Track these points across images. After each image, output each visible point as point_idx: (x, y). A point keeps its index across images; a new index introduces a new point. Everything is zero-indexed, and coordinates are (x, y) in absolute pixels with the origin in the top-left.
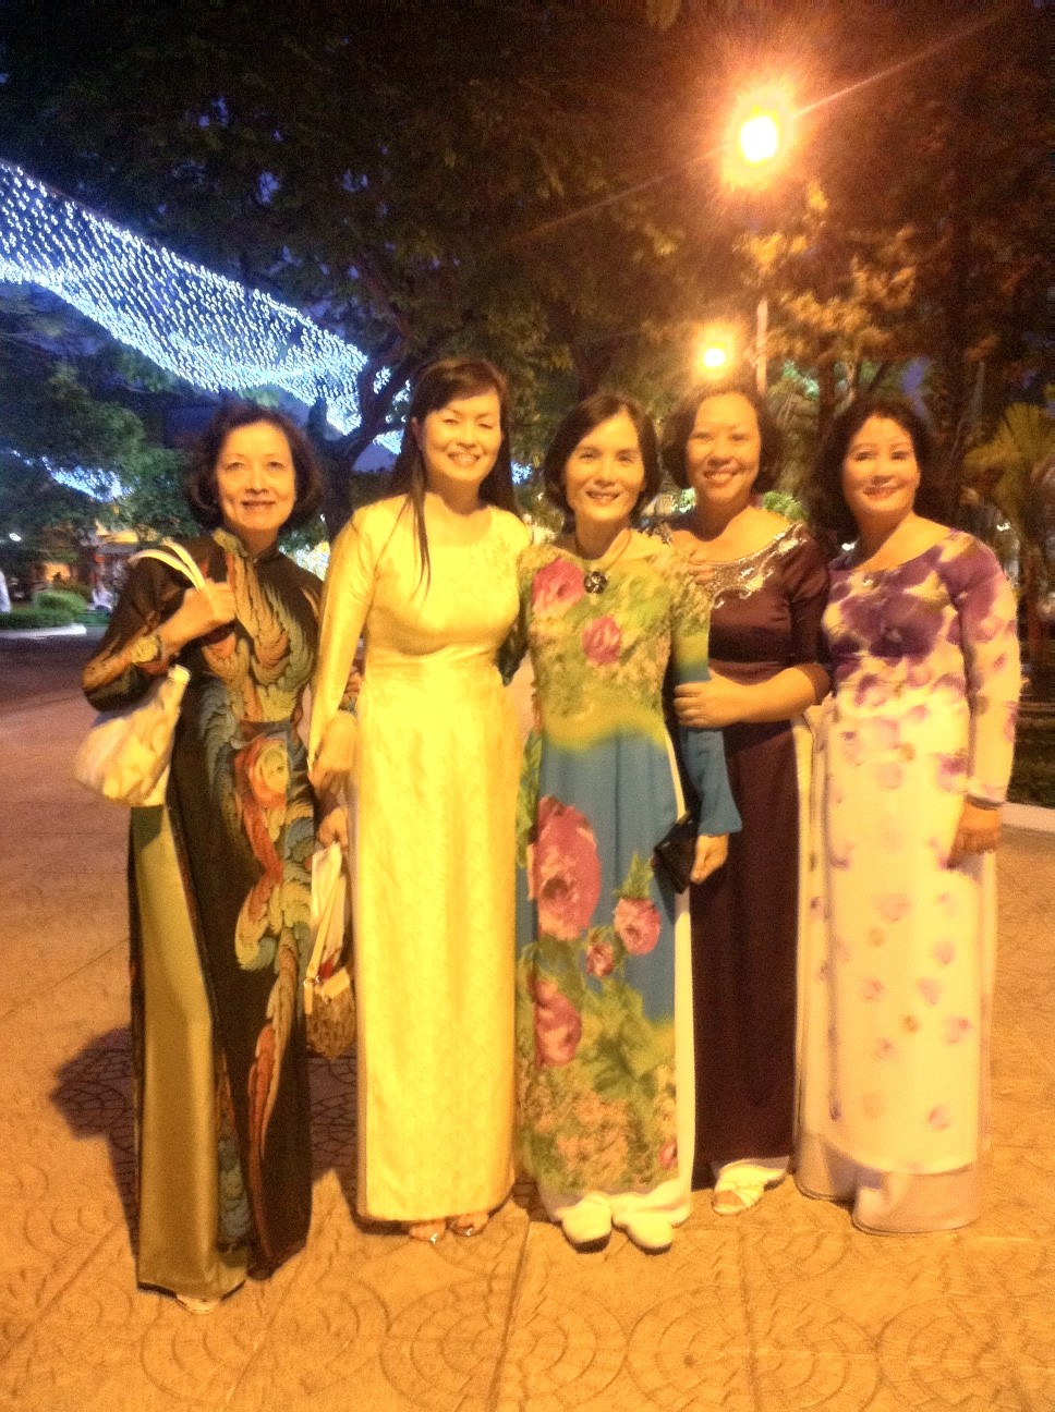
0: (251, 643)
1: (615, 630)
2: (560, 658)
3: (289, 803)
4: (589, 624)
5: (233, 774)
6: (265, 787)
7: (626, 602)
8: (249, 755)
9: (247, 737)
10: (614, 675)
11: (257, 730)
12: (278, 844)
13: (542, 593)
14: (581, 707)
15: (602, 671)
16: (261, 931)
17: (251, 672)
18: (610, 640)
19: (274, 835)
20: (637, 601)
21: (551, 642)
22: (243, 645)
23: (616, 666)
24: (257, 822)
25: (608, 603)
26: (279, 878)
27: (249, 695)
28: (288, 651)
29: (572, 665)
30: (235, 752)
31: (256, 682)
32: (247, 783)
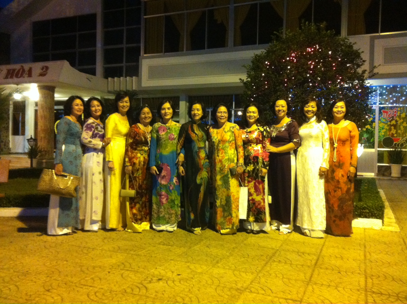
0: (198, 135)
1: (173, 135)
2: (165, 141)
3: (205, 159)
4: (169, 135)
5: (197, 155)
6: (201, 156)
7: (174, 131)
8: (199, 152)
9: (199, 149)
10: (173, 142)
11: (200, 148)
12: (203, 165)
13: (160, 131)
14: (167, 148)
15: (171, 142)
16: (200, 178)
17: (198, 140)
18: (173, 137)
19: (202, 164)
20: (175, 131)
21: (163, 138)
22: (197, 136)
23: (173, 141)
24: (200, 162)
25: (171, 131)
26: (202, 170)
27: (198, 143)
28: (203, 136)
29: (166, 142)
30: (197, 152)
31: (199, 141)
32: (199, 156)
